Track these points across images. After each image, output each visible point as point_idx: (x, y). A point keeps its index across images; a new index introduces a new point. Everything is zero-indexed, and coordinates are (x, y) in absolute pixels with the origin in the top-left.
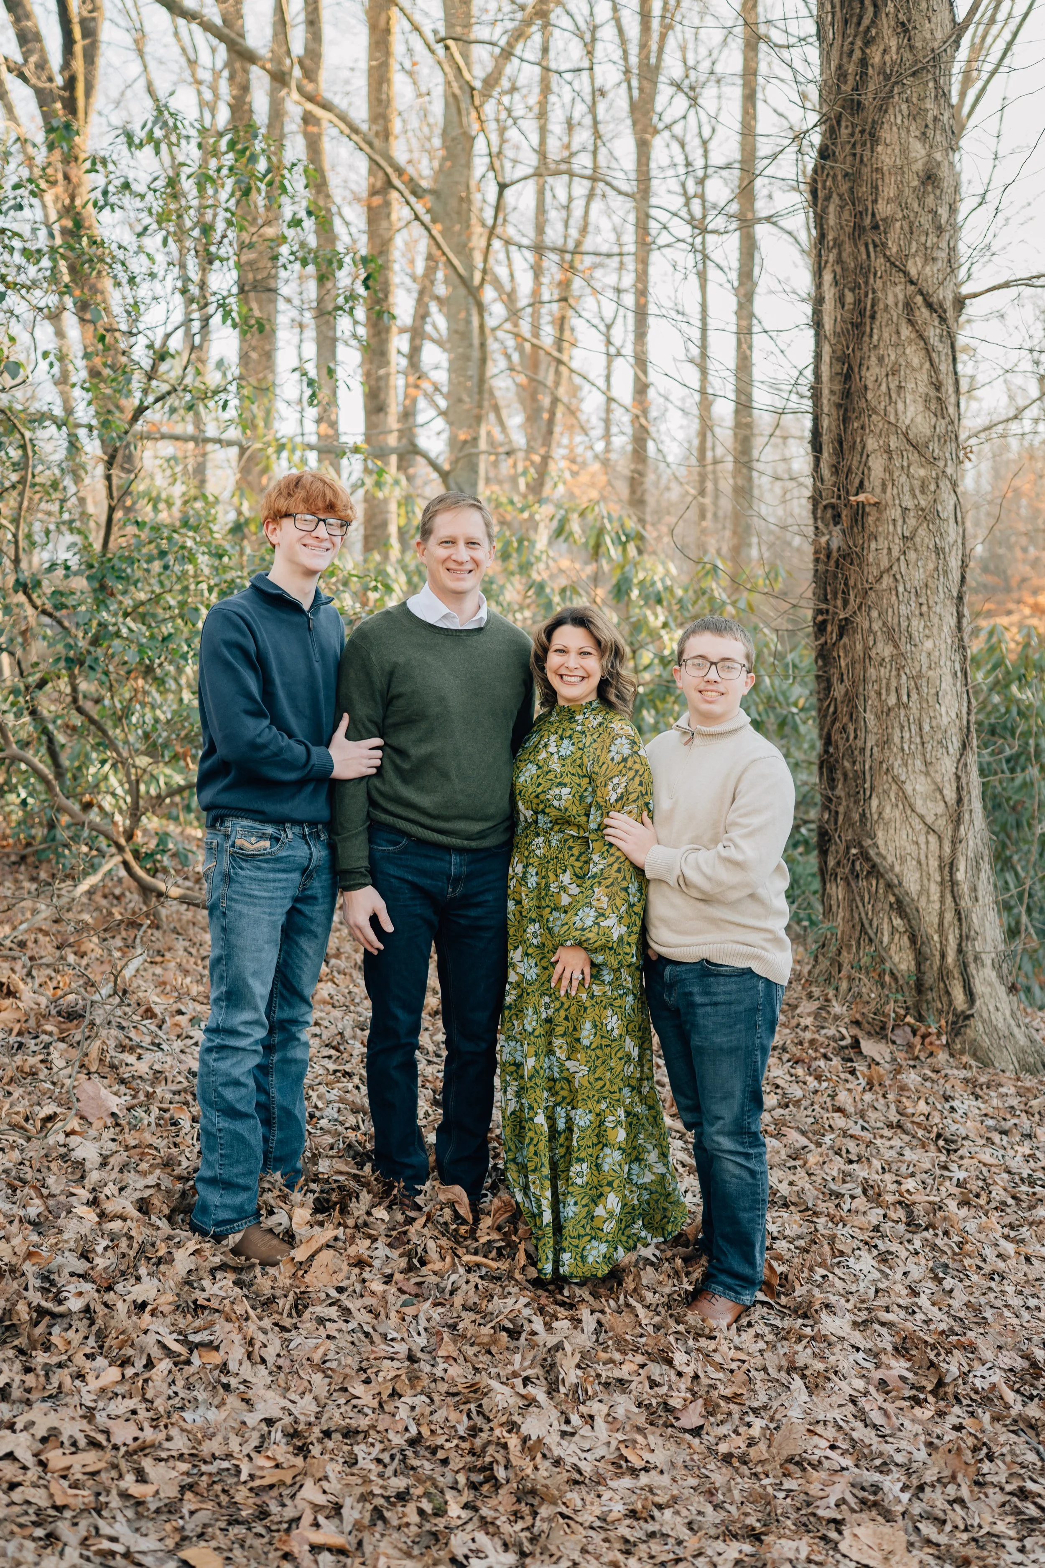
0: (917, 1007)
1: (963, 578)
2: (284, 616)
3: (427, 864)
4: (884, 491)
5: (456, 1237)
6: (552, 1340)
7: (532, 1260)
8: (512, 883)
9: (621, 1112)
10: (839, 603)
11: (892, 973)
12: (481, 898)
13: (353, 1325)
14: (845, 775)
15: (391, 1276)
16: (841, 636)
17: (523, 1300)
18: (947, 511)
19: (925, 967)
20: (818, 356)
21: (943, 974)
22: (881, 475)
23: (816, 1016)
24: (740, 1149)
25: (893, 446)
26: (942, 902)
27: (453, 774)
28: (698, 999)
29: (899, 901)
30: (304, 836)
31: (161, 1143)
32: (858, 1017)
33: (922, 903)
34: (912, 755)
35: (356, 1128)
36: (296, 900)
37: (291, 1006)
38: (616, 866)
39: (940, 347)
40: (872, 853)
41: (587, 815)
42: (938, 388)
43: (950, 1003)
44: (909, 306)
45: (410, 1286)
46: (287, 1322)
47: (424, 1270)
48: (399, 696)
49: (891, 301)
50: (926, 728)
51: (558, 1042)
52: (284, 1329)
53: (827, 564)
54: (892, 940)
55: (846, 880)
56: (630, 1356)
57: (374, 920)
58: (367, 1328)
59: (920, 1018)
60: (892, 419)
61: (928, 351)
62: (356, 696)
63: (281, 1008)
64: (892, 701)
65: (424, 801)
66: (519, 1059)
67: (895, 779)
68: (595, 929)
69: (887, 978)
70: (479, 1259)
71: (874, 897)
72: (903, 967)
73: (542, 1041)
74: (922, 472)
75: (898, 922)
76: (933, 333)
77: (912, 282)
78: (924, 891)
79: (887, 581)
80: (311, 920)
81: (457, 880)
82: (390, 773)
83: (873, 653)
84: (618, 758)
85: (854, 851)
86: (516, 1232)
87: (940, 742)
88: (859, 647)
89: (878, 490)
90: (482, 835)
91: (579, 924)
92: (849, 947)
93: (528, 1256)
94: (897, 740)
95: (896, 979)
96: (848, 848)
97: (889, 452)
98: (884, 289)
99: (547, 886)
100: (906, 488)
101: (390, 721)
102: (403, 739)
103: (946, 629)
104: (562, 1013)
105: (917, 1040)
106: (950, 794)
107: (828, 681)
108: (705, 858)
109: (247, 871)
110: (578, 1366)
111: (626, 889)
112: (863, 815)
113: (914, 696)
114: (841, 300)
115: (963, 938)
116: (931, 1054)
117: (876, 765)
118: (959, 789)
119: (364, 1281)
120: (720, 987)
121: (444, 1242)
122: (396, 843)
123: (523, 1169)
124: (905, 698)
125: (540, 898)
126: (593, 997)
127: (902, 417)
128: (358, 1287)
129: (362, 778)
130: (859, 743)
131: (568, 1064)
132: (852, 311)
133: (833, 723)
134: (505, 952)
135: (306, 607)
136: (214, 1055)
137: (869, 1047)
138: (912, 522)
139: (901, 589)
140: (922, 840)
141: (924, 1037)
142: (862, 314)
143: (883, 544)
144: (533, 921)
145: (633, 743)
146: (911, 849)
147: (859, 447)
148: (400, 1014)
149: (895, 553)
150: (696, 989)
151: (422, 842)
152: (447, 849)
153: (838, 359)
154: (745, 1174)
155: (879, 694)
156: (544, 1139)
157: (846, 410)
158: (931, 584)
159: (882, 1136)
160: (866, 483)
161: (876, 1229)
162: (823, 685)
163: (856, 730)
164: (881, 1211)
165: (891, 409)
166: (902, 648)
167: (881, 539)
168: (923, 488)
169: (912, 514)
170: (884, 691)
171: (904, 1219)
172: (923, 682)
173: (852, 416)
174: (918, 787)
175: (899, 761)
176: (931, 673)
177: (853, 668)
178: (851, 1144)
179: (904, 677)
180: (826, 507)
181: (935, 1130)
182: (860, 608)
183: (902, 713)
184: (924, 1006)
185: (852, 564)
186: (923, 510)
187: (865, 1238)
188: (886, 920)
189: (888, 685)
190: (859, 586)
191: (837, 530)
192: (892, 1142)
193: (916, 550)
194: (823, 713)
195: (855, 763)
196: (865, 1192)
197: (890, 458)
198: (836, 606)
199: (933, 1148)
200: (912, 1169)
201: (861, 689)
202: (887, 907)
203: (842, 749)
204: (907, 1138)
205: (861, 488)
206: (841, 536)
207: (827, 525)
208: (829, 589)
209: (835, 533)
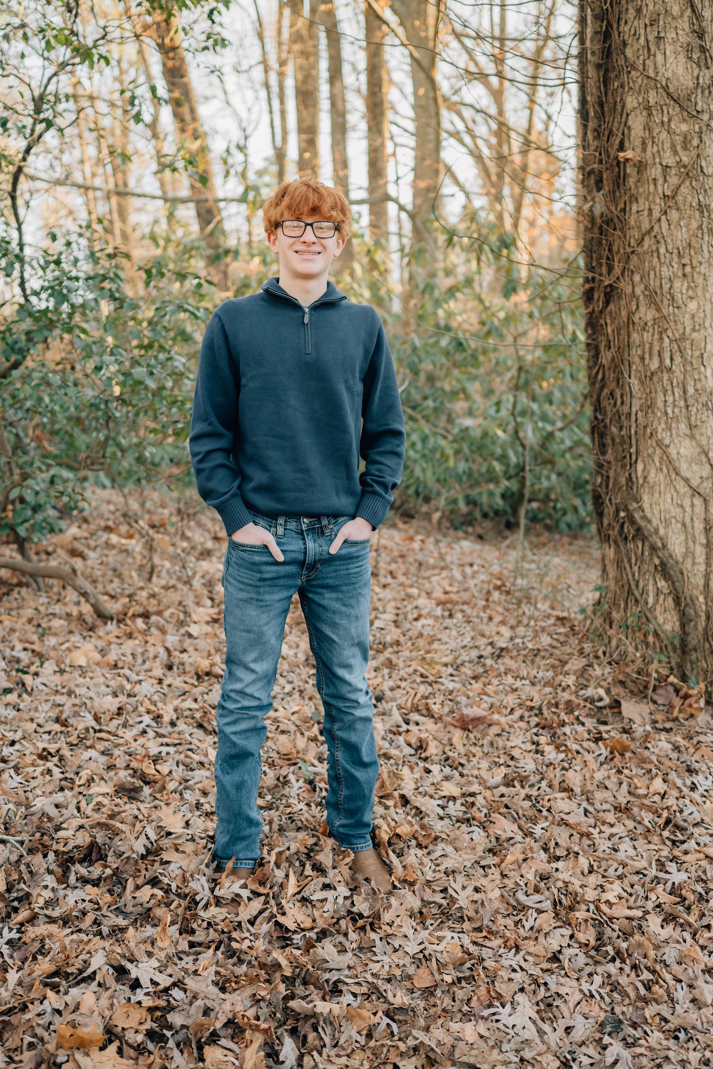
0: (681, 667)
4: (644, 150)
10: (604, 269)
11: (656, 634)
14: (613, 441)
16: (607, 302)
19: (690, 628)
20: (583, 21)
22: (641, 134)
23: (580, 672)
25: (652, 102)
26: (707, 564)
29: (663, 564)
32: (621, 677)
33: (687, 565)
34: (676, 418)
40: (637, 516)
50: (691, 390)
53: (592, 231)
54: (656, 602)
55: (616, 542)
59: (684, 678)
60: (651, 73)
64: (654, 365)
67: (659, 443)
69: (651, 639)
71: (641, 559)
72: (668, 627)
74: (684, 127)
75: (662, 584)
78: (688, 553)
79: (647, 242)
83: (636, 318)
85: (622, 514)
88: (624, 313)
89: (639, 150)
92: (618, 607)
94: (660, 404)
95: (660, 640)
96: (617, 511)
97: (648, 108)
100: (667, 145)
103: (710, 289)
105: (678, 701)
107: (597, 349)
112: (630, 479)
113: (678, 359)
116: (692, 716)
117: (641, 430)
124: (668, 362)
127: (662, 70)
130: (626, 409)
133: (602, 389)
137: (628, 707)
139: (662, 251)
140: (687, 503)
141: (686, 697)
143: (643, 205)
146: (675, 511)
147: (619, 107)
149: (656, 214)
153: (599, 18)
155: (642, 358)
157: (607, 71)
158: (693, 243)
159: (604, 823)
160: (627, 144)
161: (555, 958)
162: (593, 352)
163: (622, 396)
164: (567, 932)
165: (649, 63)
166: (665, 311)
167: (641, 201)
168: (686, 145)
169: (673, 172)
170: (647, 356)
171: (593, 943)
172: (687, 344)
173: (612, 75)
174: (682, 451)
175: (663, 425)
176: (695, 335)
177: (619, 334)
178: (562, 835)
179: (667, 340)
180: (589, 173)
181: (665, 814)
182: (623, 274)
183: (666, 376)
184: (689, 666)
185: (615, 229)
186: (685, 167)
187: (536, 971)
188: (651, 582)
189: (651, 348)
190: (622, 251)
191: (599, 196)
192: (614, 830)
193: (678, 209)
194: (592, 380)
195: (621, 428)
196: (555, 904)
197: (650, 115)
198: (601, 275)
199: (655, 839)
200: (620, 871)
201: (626, 354)
202: (652, 570)
203: (609, 414)
204: (630, 824)
205: (622, 148)
206: (603, 202)
207: (591, 192)
208: (594, 257)
209: (597, 199)
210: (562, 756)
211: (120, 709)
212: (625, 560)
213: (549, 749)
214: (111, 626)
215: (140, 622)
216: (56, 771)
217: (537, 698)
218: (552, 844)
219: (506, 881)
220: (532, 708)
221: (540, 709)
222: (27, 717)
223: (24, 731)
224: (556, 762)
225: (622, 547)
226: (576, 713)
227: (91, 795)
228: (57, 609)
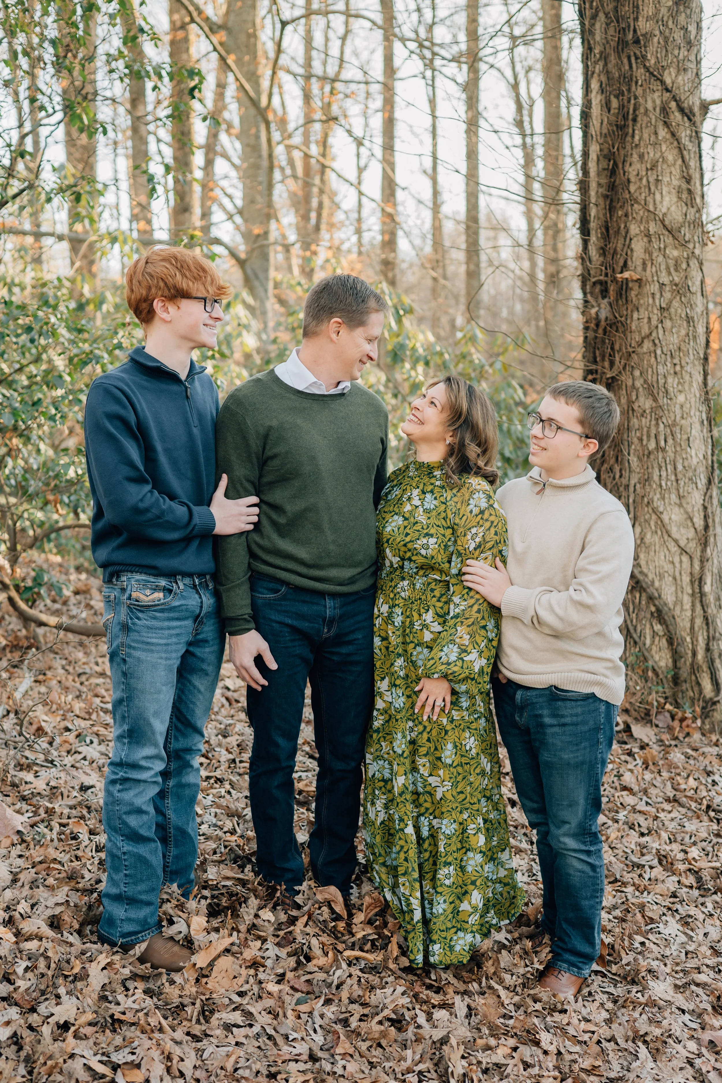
0: (674, 695)
1: (708, 342)
2: (164, 386)
3: (305, 609)
4: (644, 269)
5: (334, 933)
6: (438, 1034)
7: (404, 951)
8: (377, 622)
9: (480, 820)
10: (607, 364)
11: (654, 670)
12: (351, 637)
13: (257, 1029)
15: (283, 975)
17: (400, 989)
18: (695, 288)
19: (680, 663)
20: (586, 154)
21: (695, 669)
22: (642, 256)
24: (583, 848)
25: (652, 232)
26: (693, 610)
27: (326, 526)
28: (547, 720)
29: (659, 611)
30: (194, 586)
31: (64, 858)
32: (628, 706)
33: (677, 612)
34: (669, 490)
35: (233, 832)
36: (190, 644)
37: (185, 736)
38: (476, 608)
39: (690, 146)
41: (449, 562)
42: (688, 181)
43: (701, 692)
44: (665, 110)
45: (300, 984)
46: (197, 1030)
47: (311, 967)
48: (274, 456)
49: (650, 105)
50: (680, 467)
51: (421, 761)
52: (196, 1039)
53: (595, 331)
54: (653, 642)
56: (502, 1041)
57: (259, 661)
58: (270, 1031)
59: (677, 705)
60: (651, 208)
61: (681, 149)
62: (233, 458)
63: (176, 739)
64: (652, 445)
65: (302, 553)
66: (387, 775)
67: (655, 511)
68: (459, 663)
69: (650, 674)
70: (357, 953)
71: (637, 607)
72: (663, 664)
73: (407, 762)
74: (675, 253)
75: (658, 628)
76: (684, 135)
77: (667, 90)
78: (678, 601)
79: (647, 345)
80: (203, 660)
81: (331, 621)
82: (267, 527)
83: (636, 407)
84: (476, 511)
86: (385, 924)
87: (690, 479)
88: (623, 400)
89: (639, 269)
90: (352, 581)
91: (444, 659)
93: (400, 947)
94: (656, 478)
95: (657, 675)
97: (648, 236)
98: (644, 96)
99: (412, 624)
100: (663, 267)
101: (265, 480)
102: (277, 496)
103: (695, 385)
104: (425, 736)
105: (676, 724)
106: (699, 522)
108: (555, 598)
109: (144, 621)
110: (463, 1057)
111: (484, 627)
113: (670, 441)
114: (607, 105)
115: (709, 640)
116: (688, 735)
117: (638, 499)
118: (706, 517)
119: (260, 982)
120: (568, 710)
121: (325, 938)
122: (277, 591)
123: (393, 871)
124: (662, 443)
125: (404, 635)
126: (452, 721)
127: (659, 206)
128: (256, 988)
129: (242, 533)
130: (624, 481)
131: (431, 780)
132: (617, 115)
133: (602, 464)
134: (372, 683)
135: (183, 376)
136: (118, 787)
137: (638, 731)
138: (667, 295)
139: (659, 352)
140: (677, 560)
141: (681, 721)
142: (625, 117)
143: (644, 314)
144: (399, 655)
145: (489, 497)
146: (668, 567)
147: (623, 232)
148: (281, 741)
149: (654, 322)
150: (546, 712)
151: (299, 589)
152: (322, 594)
153: (605, 157)
154: (587, 869)
155: (641, 440)
156: (414, 846)
157: (612, 201)
158: (683, 347)
159: (663, 810)
160: (629, 263)
161: (674, 895)
163: (620, 470)
164: (675, 878)
165: (650, 199)
166: (660, 401)
167: (642, 310)
168: (677, 267)
169: (668, 288)
170: (645, 438)
171: (695, 885)
172: (677, 429)
173: (617, 205)
174: (673, 517)
175: (658, 496)
176: (683, 422)
178: (641, 819)
179: (662, 426)
180: (594, 283)
181: (705, 802)
182: (624, 368)
183: (660, 455)
184: (680, 695)
185: (617, 331)
186: (676, 285)
187: (667, 904)
188: (648, 626)
189: (648, 432)
190: (623, 350)
191: (604, 303)
192: (673, 815)
193: (671, 319)
196: (660, 862)
197: (650, 241)
198: (604, 367)
199: (706, 818)
200: (693, 839)
201: (626, 436)
202: (649, 616)
204: (683, 810)
205: (625, 267)
206: (608, 308)
207: (596, 299)
208: (597, 353)
209: (603, 306)
218: (636, 825)
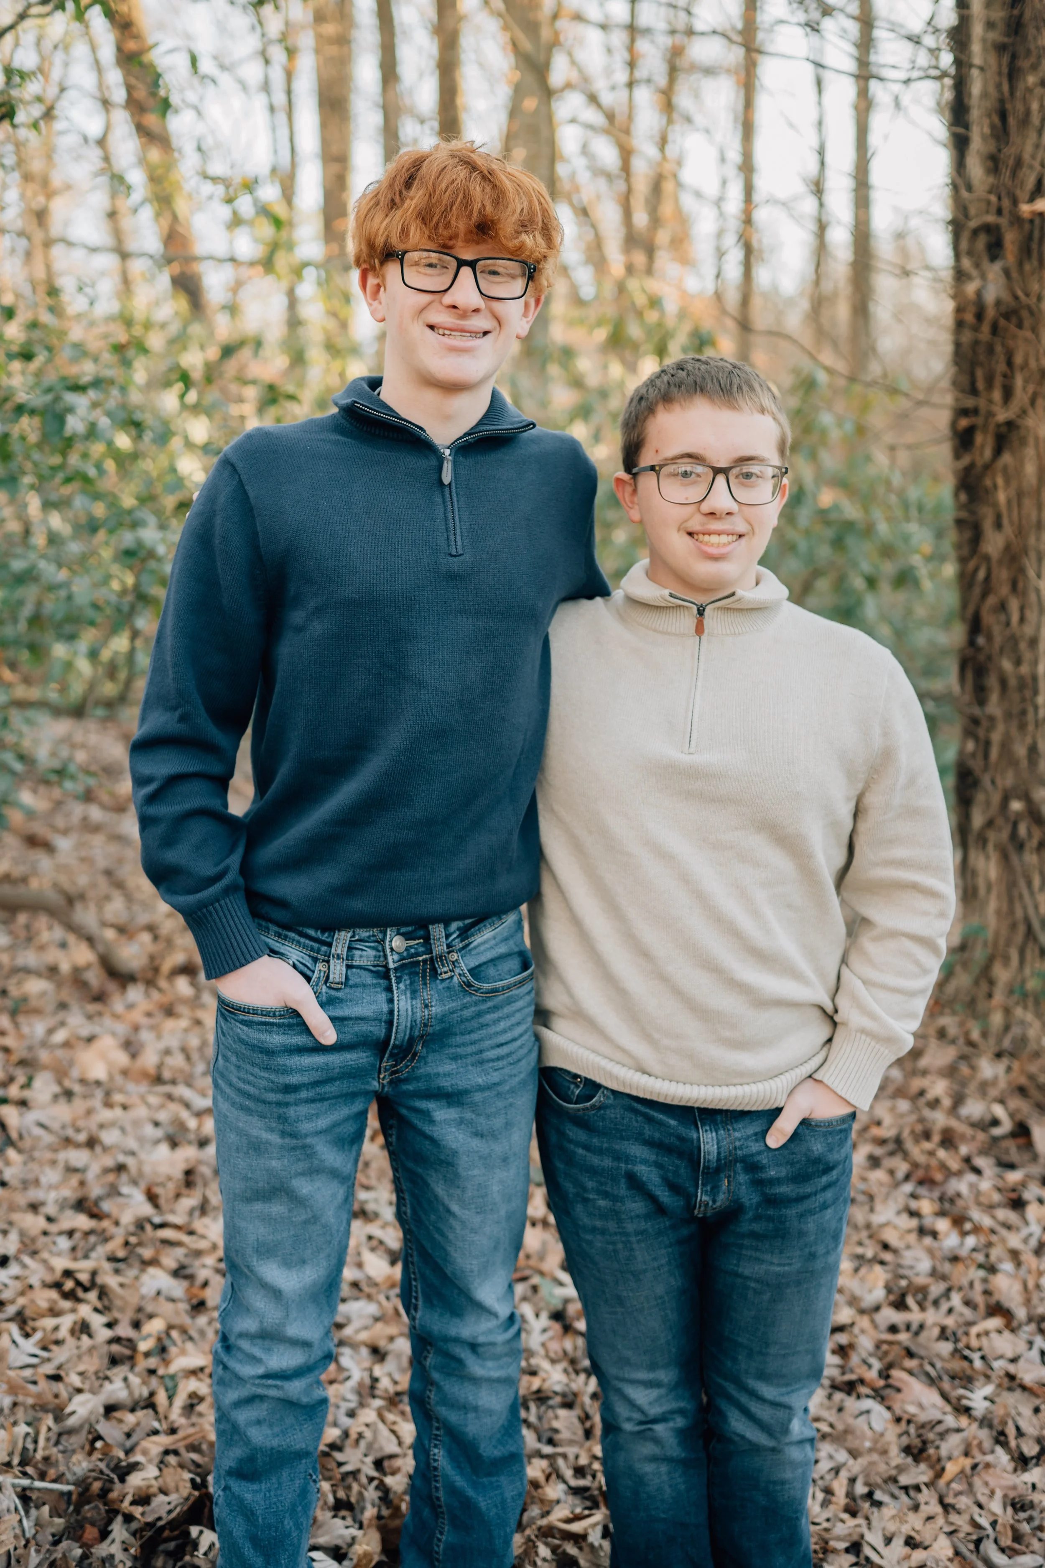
10: (997, 395)
14: (1003, 683)
16: (998, 451)
23: (950, 1072)
32: (1023, 1081)
53: (976, 329)
55: (1002, 850)
85: (1016, 806)
88: (1030, 469)
92: (1006, 960)
96: (1007, 799)
107: (976, 527)
112: (1033, 749)
130: (1028, 630)
133: (985, 595)
157: (1014, 57)
162: (968, 534)
163: (1022, 609)
173: (1024, 64)
177: (1019, 505)
178: (1021, 1410)
180: (975, 232)
182: (1033, 402)
185: (1020, 326)
190: (1033, 364)
191: (994, 270)
194: (966, 581)
195: (1018, 662)
198: (991, 401)
201: (1032, 540)
203: (998, 640)
206: (1002, 280)
207: (977, 265)
208: (980, 374)
209: (991, 276)
210: (971, 1241)
211: (188, 1173)
212: (1022, 884)
213: (943, 1225)
214: (135, 993)
215: (183, 985)
216: (97, 1321)
217: (887, 1120)
218: (1011, 1431)
219: (953, 1517)
220: (882, 1142)
221: (898, 1141)
222: (22, 1199)
223: (22, 1234)
224: (964, 1253)
225: (1014, 859)
226: (964, 1150)
227: (173, 1377)
228: (29, 958)
